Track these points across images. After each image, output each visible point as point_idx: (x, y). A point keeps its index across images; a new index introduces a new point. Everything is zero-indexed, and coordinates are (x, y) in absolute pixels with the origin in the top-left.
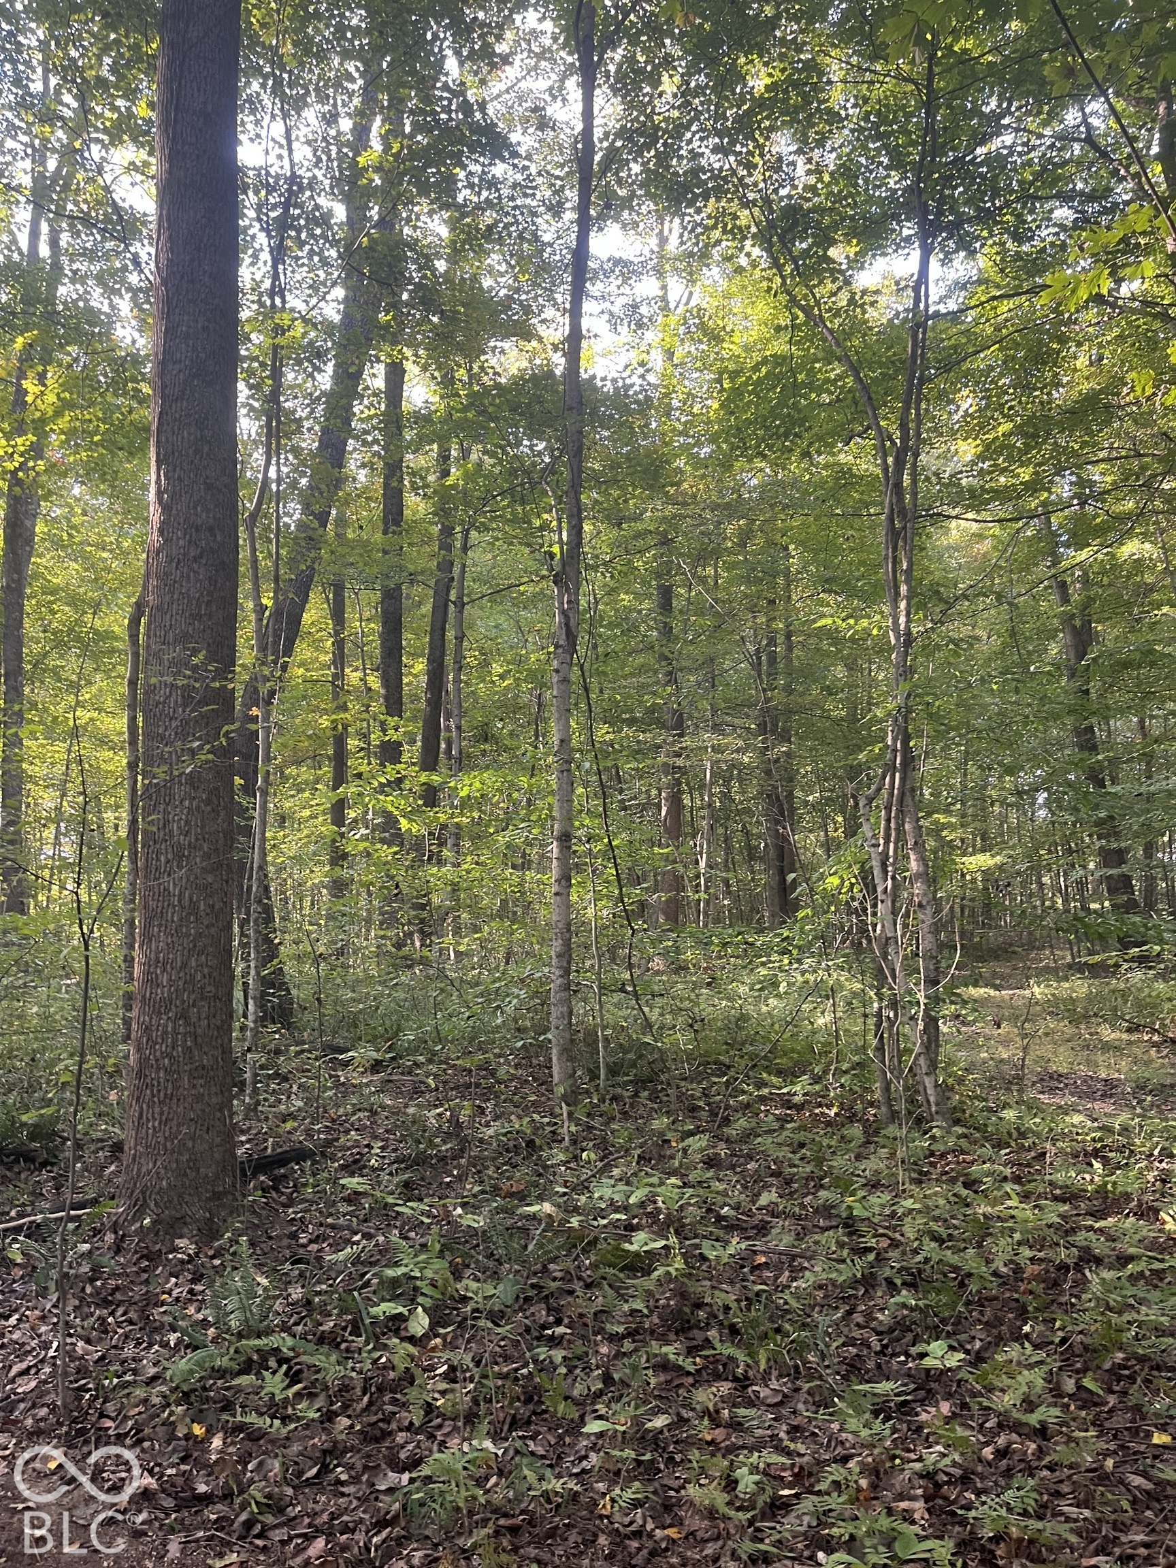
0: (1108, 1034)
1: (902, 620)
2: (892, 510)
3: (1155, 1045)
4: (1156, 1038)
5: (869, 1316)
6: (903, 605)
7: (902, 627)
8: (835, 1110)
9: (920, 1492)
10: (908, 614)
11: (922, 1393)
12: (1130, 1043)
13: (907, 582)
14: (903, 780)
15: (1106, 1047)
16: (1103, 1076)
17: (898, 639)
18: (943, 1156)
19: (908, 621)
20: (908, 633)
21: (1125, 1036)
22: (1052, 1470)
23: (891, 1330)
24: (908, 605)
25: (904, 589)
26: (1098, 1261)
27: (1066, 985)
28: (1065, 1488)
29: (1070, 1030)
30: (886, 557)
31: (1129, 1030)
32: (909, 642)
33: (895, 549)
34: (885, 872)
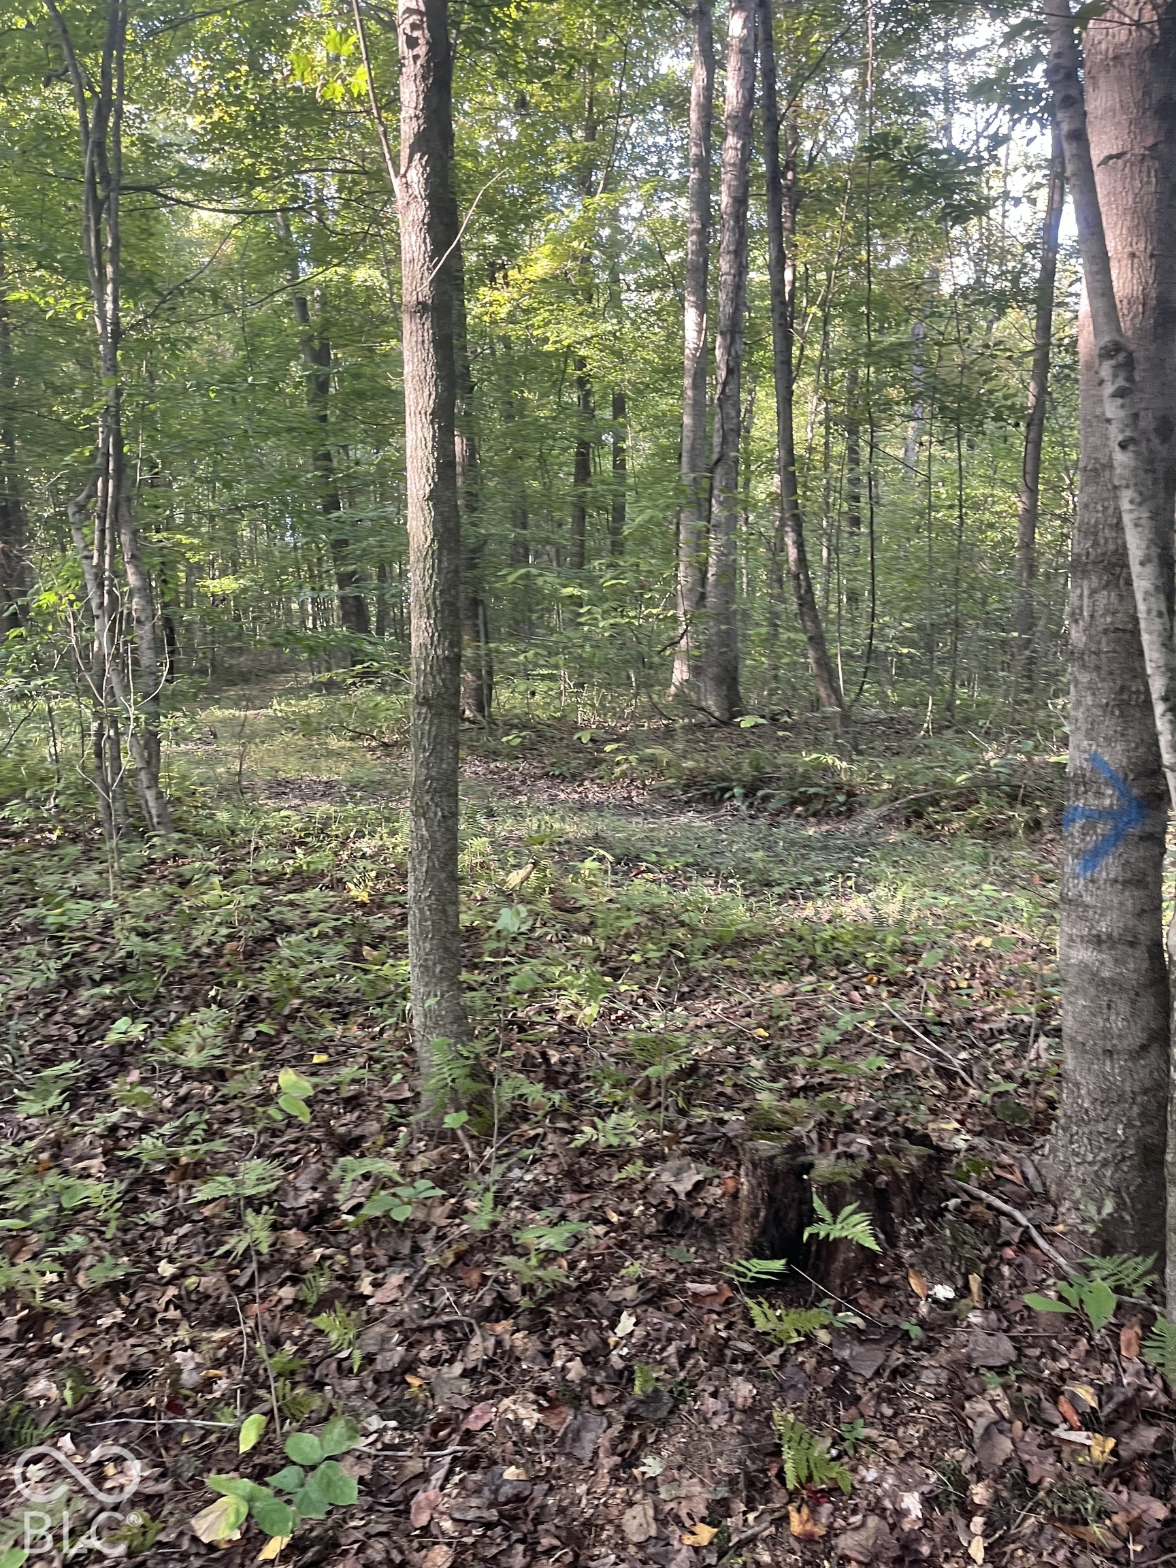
0: (334, 743)
1: (109, 306)
2: (93, 174)
3: (373, 750)
4: (374, 744)
5: (69, 1013)
6: (109, 288)
7: (109, 314)
8: (57, 833)
9: (100, 1150)
10: (115, 302)
11: (115, 1068)
12: (351, 749)
13: (114, 262)
14: (117, 488)
15: (330, 754)
16: (325, 779)
17: (104, 327)
18: (164, 862)
19: (116, 308)
20: (116, 322)
21: (348, 744)
22: (224, 1103)
23: (91, 1021)
24: (115, 290)
25: (109, 269)
26: (290, 930)
27: (304, 703)
28: (235, 1115)
29: (303, 742)
30: (87, 229)
31: (352, 739)
32: (118, 333)
33: (98, 221)
34: (101, 585)
